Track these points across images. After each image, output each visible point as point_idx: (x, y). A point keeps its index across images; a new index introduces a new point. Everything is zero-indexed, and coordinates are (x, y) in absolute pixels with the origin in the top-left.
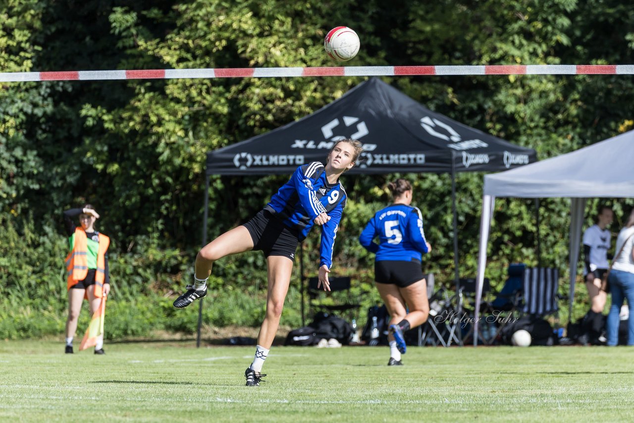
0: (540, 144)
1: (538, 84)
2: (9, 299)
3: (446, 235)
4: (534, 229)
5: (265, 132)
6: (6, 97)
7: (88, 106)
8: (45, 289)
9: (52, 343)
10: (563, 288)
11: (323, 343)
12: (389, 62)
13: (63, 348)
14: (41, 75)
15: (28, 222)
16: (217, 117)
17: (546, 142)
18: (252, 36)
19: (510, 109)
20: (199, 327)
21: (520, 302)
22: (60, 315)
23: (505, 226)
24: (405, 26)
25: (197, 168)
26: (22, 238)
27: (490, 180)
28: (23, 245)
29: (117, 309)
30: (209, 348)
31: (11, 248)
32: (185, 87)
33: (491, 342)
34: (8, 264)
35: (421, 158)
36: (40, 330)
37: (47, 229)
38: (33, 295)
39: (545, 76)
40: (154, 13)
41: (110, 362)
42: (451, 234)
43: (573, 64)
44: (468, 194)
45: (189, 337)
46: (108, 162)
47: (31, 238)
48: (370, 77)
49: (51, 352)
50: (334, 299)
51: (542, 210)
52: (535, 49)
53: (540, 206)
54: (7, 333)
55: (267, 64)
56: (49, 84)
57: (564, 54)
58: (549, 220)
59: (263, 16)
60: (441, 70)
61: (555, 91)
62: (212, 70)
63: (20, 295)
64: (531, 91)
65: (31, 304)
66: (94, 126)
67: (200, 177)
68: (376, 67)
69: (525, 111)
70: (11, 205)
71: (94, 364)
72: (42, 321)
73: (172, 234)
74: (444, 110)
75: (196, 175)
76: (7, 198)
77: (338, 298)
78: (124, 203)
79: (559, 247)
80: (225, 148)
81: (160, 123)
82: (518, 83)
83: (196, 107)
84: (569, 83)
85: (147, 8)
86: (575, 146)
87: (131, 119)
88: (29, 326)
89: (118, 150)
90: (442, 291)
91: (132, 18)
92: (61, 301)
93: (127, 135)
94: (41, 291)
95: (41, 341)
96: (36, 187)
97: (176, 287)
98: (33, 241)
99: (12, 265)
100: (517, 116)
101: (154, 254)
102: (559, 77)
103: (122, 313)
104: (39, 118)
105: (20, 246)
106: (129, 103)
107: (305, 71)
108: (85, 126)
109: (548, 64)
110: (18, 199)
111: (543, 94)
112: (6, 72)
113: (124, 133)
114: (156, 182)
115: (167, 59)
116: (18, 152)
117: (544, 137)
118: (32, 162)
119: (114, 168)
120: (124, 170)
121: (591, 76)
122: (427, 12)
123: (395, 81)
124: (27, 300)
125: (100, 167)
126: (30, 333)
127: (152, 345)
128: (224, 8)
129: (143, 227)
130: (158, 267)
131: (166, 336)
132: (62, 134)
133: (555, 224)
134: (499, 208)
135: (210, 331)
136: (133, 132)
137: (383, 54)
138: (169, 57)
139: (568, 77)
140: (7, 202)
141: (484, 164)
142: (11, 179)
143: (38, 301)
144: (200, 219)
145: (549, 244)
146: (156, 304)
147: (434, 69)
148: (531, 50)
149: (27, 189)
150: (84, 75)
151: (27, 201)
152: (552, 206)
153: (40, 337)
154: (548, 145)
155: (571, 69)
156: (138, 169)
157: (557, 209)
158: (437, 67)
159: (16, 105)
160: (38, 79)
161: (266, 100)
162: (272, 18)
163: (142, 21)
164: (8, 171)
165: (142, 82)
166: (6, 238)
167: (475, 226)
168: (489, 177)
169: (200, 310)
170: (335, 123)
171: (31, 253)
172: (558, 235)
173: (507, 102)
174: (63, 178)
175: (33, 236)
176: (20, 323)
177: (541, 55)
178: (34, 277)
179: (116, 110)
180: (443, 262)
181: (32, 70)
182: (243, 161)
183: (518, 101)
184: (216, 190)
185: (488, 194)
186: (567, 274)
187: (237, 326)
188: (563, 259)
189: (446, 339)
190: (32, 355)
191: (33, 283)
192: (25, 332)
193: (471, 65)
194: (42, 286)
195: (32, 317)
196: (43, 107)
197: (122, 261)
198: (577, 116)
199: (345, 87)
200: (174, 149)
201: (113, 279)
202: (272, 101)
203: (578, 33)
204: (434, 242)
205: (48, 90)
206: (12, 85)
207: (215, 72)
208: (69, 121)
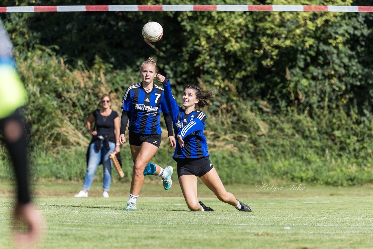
8: (365, 152)
14: (359, 8)
15: (353, 107)
26: (349, 118)
28: (350, 122)
31: (342, 124)
34: (340, 135)
36: (362, 180)
37: (366, 112)
38: (357, 156)
47: (355, 118)
49: (369, 195)
54: (340, 182)
56: (364, 15)
63: (349, 156)
65: (356, 162)
70: (342, 96)
72: (363, 174)
76: (339, 91)
88: (355, 177)
94: (362, 154)
96: (358, 83)
98: (357, 120)
99: (343, 136)
104: (358, 37)
105: (348, 123)
110: (346, 92)
112: (335, 5)
124: (353, 160)
126: (355, 182)
142: (341, 78)
143: (360, 160)
151: (352, 92)
153: (362, 185)
159: (343, 28)
160: (357, 11)
166: (339, 117)
171: (356, 128)
175: (357, 117)
176: (348, 176)
178: (358, 144)
190: (356, 197)
191: (357, 148)
192: (352, 181)
194: (363, 150)
195: (357, 172)
205: (364, 19)
206: (340, 14)
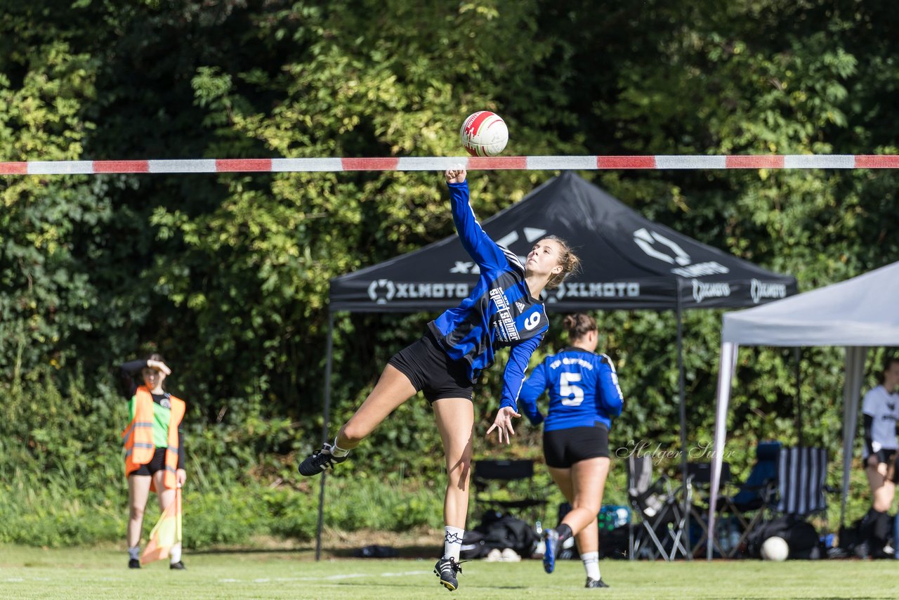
0: (802, 268)
1: (800, 182)
2: (48, 488)
3: (668, 400)
4: (793, 391)
5: (414, 250)
6: (45, 196)
7: (162, 210)
9: (111, 553)
10: (834, 477)
11: (495, 555)
12: (591, 150)
13: (125, 560)
16: (345, 228)
17: (811, 266)
18: (395, 111)
19: (761, 218)
20: (319, 531)
21: (773, 496)
22: (121, 512)
23: (752, 388)
24: (613, 96)
25: (315, 302)
27: (731, 320)
29: (203, 506)
30: (334, 561)
32: (300, 185)
33: (732, 554)
35: (633, 288)
39: (811, 171)
40: (256, 76)
41: (191, 581)
42: (676, 399)
43: (849, 153)
44: (700, 341)
45: (306, 545)
46: (190, 291)
48: (563, 171)
50: (510, 491)
51: (804, 365)
52: (796, 132)
53: (802, 358)
55: (416, 151)
57: (838, 139)
58: (814, 379)
59: (412, 82)
60: (664, 162)
61: (824, 193)
62: (339, 160)
64: (790, 192)
66: (170, 239)
67: (321, 315)
68: (572, 157)
69: (781, 220)
71: (169, 584)
73: (281, 397)
74: (667, 219)
75: (315, 312)
77: (516, 489)
78: (212, 351)
79: (829, 417)
80: (356, 273)
81: (263, 236)
82: (772, 181)
83: (316, 213)
84: (843, 181)
85: (247, 69)
86: (852, 272)
87: (222, 229)
89: (203, 275)
90: (662, 480)
91: (224, 83)
92: (122, 492)
93: (217, 253)
95: (94, 549)
97: (285, 474)
100: (769, 229)
101: (255, 425)
102: (829, 172)
103: (210, 511)
106: (220, 207)
107: (470, 162)
108: (157, 239)
109: (815, 153)
111: (807, 196)
113: (211, 249)
114: (258, 321)
115: (275, 143)
116: (61, 277)
117: (808, 259)
118: (81, 290)
119: (199, 300)
120: (213, 303)
121: (875, 171)
122: (644, 77)
123: (598, 178)
125: (178, 298)
127: (252, 556)
128: (355, 70)
129: (239, 387)
130: (261, 445)
131: (272, 543)
132: (125, 251)
133: (823, 385)
134: (743, 362)
135: (335, 537)
136: (226, 248)
137: (581, 138)
138: (277, 140)
139: (843, 171)
140: (45, 348)
141: (723, 297)
144: (321, 375)
145: (814, 413)
146: (258, 497)
147: (654, 161)
148: (791, 132)
149: (74, 330)
150: (156, 166)
152: (818, 359)
154: (813, 271)
155: (847, 162)
156: (232, 302)
157: (826, 363)
158: (657, 158)
161: (414, 204)
162: (423, 85)
163: (239, 88)
164: (46, 304)
165: (239, 176)
167: (710, 387)
168: (730, 316)
169: (320, 507)
170: (512, 237)
172: (827, 400)
173: (757, 208)
174: (126, 315)
177: (805, 140)
179: (202, 217)
180: (665, 439)
181: (81, 157)
182: (382, 291)
183: (772, 207)
184: (343, 334)
185: (728, 341)
186: (839, 457)
187: (372, 530)
188: (833, 435)
189: (668, 550)
193: (706, 154)
196: (97, 211)
197: (210, 435)
198: (855, 228)
199: (528, 185)
200: (284, 273)
201: (197, 461)
202: (423, 206)
203: (857, 108)
204: (652, 411)
207: (343, 162)
208: (135, 232)
